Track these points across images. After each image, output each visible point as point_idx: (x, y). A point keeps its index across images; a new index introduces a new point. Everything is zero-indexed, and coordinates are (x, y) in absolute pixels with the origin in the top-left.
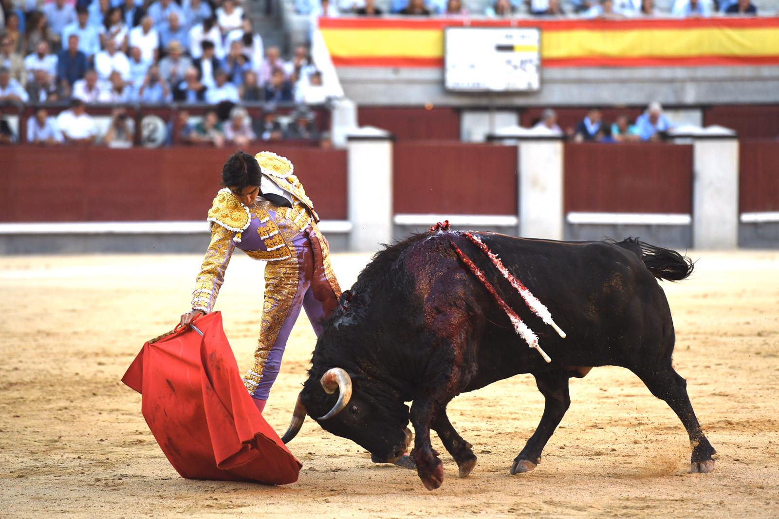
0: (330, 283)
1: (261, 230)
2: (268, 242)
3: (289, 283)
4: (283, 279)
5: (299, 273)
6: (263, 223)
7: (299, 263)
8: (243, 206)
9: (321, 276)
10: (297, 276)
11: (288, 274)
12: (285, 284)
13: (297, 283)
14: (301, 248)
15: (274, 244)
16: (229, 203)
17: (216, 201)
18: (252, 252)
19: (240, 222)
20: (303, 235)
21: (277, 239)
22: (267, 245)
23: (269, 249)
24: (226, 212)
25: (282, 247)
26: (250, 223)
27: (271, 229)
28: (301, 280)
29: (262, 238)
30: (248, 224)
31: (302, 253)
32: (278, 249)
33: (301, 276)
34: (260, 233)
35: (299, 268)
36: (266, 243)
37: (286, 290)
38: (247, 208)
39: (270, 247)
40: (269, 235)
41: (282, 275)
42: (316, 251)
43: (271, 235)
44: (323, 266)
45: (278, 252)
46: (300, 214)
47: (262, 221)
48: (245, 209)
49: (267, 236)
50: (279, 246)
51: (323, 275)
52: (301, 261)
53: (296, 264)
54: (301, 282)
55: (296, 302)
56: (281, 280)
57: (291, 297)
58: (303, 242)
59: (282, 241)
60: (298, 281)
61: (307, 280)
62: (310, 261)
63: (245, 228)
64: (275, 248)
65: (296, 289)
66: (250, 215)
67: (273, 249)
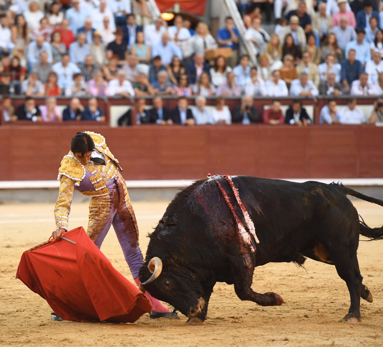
0: (129, 210)
1: (92, 178)
2: (96, 185)
3: (105, 210)
4: (101, 208)
5: (110, 205)
6: (93, 174)
7: (111, 199)
8: (81, 165)
9: (123, 206)
10: (109, 206)
11: (104, 205)
12: (102, 211)
13: (109, 210)
14: (112, 190)
15: (100, 186)
16: (72, 163)
17: (63, 163)
18: (86, 192)
19: (79, 175)
20: (113, 182)
21: (101, 183)
22: (96, 187)
23: (97, 190)
24: (71, 169)
25: (105, 188)
26: (86, 174)
27: (98, 177)
28: (112, 208)
29: (93, 183)
30: (85, 176)
31: (112, 192)
32: (102, 189)
33: (112, 206)
34: (92, 180)
35: (111, 202)
36: (95, 186)
37: (102, 215)
38: (83, 165)
39: (97, 188)
40: (97, 181)
41: (101, 206)
42: (121, 191)
43: (98, 181)
44: (125, 200)
45: (102, 191)
46: (110, 168)
47: (92, 173)
48: (82, 167)
49: (96, 182)
50: (103, 187)
51: (125, 205)
52: (112, 197)
53: (109, 199)
54: (111, 210)
55: (108, 222)
56: (99, 209)
57: (106, 218)
58: (113, 186)
59: (105, 184)
60: (110, 209)
61: (115, 208)
62: (117, 197)
63: (83, 178)
64: (100, 188)
65: (108, 214)
66: (85, 170)
67: (99, 189)
